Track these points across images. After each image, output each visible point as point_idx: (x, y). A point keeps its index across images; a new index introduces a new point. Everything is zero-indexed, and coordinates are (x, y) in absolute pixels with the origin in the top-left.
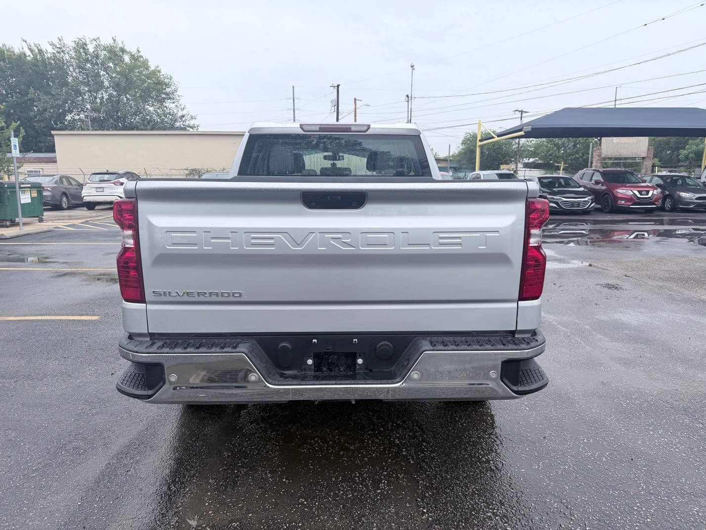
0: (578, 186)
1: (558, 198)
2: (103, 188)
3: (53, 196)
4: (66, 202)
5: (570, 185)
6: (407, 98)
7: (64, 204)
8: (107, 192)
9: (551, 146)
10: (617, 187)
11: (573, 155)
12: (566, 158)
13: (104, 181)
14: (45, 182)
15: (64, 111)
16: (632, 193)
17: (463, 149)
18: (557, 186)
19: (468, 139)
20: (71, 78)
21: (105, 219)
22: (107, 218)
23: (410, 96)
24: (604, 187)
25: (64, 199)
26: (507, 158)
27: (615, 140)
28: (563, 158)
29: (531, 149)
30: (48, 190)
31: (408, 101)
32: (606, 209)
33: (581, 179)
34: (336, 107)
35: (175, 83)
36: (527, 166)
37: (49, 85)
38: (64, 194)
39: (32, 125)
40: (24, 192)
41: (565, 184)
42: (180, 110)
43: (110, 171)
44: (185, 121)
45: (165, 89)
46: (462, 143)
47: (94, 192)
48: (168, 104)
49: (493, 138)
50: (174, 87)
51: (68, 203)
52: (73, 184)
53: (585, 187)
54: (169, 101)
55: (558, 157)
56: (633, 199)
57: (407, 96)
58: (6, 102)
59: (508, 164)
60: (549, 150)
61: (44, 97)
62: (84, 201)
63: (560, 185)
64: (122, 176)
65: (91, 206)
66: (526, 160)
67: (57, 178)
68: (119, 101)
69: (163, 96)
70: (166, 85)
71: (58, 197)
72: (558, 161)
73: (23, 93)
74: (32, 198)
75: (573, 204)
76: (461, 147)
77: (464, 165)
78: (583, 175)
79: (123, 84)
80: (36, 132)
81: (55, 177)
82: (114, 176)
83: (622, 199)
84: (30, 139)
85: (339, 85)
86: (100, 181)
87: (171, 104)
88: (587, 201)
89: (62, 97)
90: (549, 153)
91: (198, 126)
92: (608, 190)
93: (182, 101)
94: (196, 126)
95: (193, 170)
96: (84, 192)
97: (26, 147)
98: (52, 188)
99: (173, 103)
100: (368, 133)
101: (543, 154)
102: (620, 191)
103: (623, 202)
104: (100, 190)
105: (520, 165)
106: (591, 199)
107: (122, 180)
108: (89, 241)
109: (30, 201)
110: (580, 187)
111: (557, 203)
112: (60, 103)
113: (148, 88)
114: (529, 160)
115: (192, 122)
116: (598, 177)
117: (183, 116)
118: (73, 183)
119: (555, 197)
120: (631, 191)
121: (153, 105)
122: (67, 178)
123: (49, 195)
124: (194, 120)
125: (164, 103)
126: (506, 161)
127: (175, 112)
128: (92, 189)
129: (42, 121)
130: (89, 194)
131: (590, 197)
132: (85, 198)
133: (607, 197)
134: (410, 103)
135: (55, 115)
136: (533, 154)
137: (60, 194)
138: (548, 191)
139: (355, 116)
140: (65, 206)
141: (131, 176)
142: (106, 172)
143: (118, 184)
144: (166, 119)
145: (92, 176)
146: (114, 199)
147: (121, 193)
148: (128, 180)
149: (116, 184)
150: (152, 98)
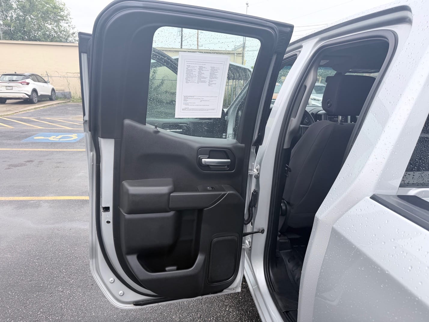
2: (12, 86)
8: (15, 90)
13: (13, 81)
21: (13, 114)
22: (16, 113)
34: (181, 32)
35: (68, 8)
42: (72, 29)
43: (18, 73)
45: (60, 12)
47: (4, 90)
48: (63, 23)
50: (67, 12)
54: (63, 21)
64: (27, 77)
65: (3, 101)
68: (24, 20)
69: (59, 18)
70: (61, 10)
79: (28, 7)
82: (21, 77)
86: (9, 81)
87: (65, 24)
93: (73, 22)
99: (67, 23)
104: (9, 88)
107: (27, 81)
113: (47, 11)
121: (51, 24)
125: (60, 23)
127: (68, 30)
128: (3, 87)
141: (35, 78)
142: (14, 73)
143: (25, 84)
144: (61, 35)
145: (3, 76)
146: (21, 95)
147: (28, 91)
148: (34, 81)
149: (23, 84)
150: (50, 18)
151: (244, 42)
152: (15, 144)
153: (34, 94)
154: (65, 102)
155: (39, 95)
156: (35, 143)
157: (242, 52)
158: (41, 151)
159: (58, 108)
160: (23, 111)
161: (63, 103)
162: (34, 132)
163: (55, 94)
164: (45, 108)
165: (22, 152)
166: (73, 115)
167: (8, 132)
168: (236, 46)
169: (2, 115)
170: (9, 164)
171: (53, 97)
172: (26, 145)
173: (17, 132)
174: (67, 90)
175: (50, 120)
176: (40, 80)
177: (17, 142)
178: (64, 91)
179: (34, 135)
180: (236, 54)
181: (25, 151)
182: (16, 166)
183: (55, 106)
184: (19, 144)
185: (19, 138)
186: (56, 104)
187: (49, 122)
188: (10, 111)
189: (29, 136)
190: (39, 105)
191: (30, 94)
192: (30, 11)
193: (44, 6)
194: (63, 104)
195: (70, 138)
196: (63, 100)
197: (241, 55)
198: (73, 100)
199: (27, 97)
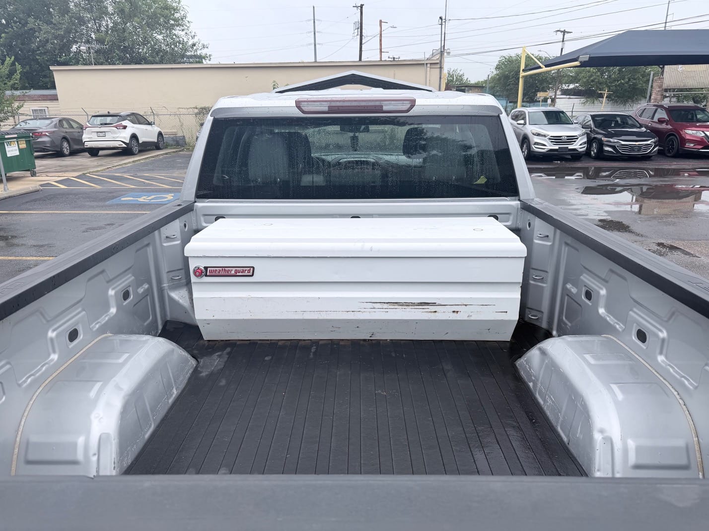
0: (639, 125)
1: (616, 141)
2: (105, 132)
3: (52, 142)
4: (68, 148)
5: (627, 123)
6: (440, 21)
7: (65, 150)
8: (109, 136)
9: (595, 71)
10: (687, 127)
11: (618, 81)
12: (610, 84)
13: (106, 124)
14: (41, 125)
15: (68, 41)
16: (703, 135)
17: (497, 75)
18: (613, 125)
19: (503, 63)
20: (73, 4)
21: (104, 170)
22: (108, 168)
23: (444, 18)
24: (669, 127)
25: (65, 144)
26: (545, 85)
27: (680, 68)
28: (608, 84)
29: (571, 74)
30: (47, 135)
31: (441, 24)
32: (669, 152)
33: (640, 116)
34: (359, 30)
35: (185, 7)
36: (566, 92)
37: (50, 13)
38: (65, 138)
39: (35, 58)
40: (9, 144)
41: (621, 122)
42: (191, 38)
43: (112, 112)
44: (196, 50)
45: (173, 14)
46: (496, 68)
47: (95, 137)
48: (177, 31)
49: (540, 67)
50: (183, 12)
51: (70, 148)
52: (74, 127)
53: (647, 127)
54: (178, 28)
55: (600, 84)
56: (705, 142)
57: (441, 18)
58: (5, 33)
59: (546, 91)
60: (591, 76)
61: (45, 27)
62: (85, 147)
63: (617, 125)
64: (124, 118)
65: (94, 152)
66: (565, 87)
67: (56, 121)
68: (124, 30)
69: (172, 22)
70: (174, 10)
71: (58, 143)
72: (601, 87)
73: (23, 22)
74: (20, 150)
75: (632, 148)
76: (495, 72)
77: (497, 92)
78: (643, 111)
79: (127, 10)
80: (41, 65)
81: (53, 120)
82: (116, 119)
83: (691, 141)
84: (34, 74)
85: (363, 5)
86: (101, 124)
87: (180, 32)
88: (649, 144)
89: (63, 26)
90: (592, 78)
91: (210, 56)
92: (673, 130)
93: (193, 28)
94: (208, 55)
95: (202, 108)
96: (85, 137)
97: (31, 83)
98: (51, 133)
99: (183, 30)
100: (411, 113)
101: (585, 80)
102: (689, 132)
103: (692, 145)
104: (101, 134)
105: (559, 92)
106: (655, 143)
107: (124, 123)
108: (74, 208)
109: (17, 153)
110: (641, 126)
111: (613, 147)
112: (62, 33)
113: (155, 14)
114: (568, 86)
115: (204, 52)
116: (662, 114)
117: (194, 45)
118: (75, 125)
119: (612, 140)
120: (703, 131)
121: (161, 33)
122: (68, 120)
123: (48, 141)
124: (206, 49)
125: (173, 31)
126: (543, 88)
127: (185, 40)
128: (93, 133)
129: (45, 53)
130: (90, 138)
131: (653, 140)
132: (86, 144)
133: (672, 138)
134: (443, 26)
135: (57, 47)
136: (574, 80)
137: (60, 138)
138: (604, 132)
139: (381, 40)
140: (66, 152)
141: (136, 119)
142: (107, 113)
143: (121, 128)
144: (176, 49)
145: (93, 118)
146: (116, 144)
147: (125, 138)
148: (133, 123)
149: (118, 128)
150: (160, 25)
151: (443, 45)
152: (98, 206)
153: (134, 143)
154: (176, 151)
155: (140, 142)
156: (120, 205)
157: (438, 61)
158: (125, 214)
159: (164, 160)
160: (117, 166)
161: (174, 152)
162: (124, 193)
163: (163, 140)
164: (147, 160)
165: (104, 215)
166: (181, 169)
167: (93, 192)
168: (434, 51)
169: (90, 172)
170: (87, 227)
171: (160, 145)
172: (111, 207)
173: (104, 192)
174: (180, 134)
175: (148, 176)
176: (141, 122)
177: (101, 204)
178: (176, 134)
179: (122, 195)
180: (429, 65)
181: (107, 214)
182: (94, 229)
183: (161, 157)
184: (102, 207)
185: (105, 199)
186: (162, 155)
187: (146, 180)
188: (101, 165)
189: (116, 197)
190: (140, 156)
191: (127, 141)
192: (130, 17)
193: (150, 7)
194: (174, 154)
195: (163, 199)
196: (174, 148)
197: (439, 66)
198: (188, 147)
199: (124, 145)
